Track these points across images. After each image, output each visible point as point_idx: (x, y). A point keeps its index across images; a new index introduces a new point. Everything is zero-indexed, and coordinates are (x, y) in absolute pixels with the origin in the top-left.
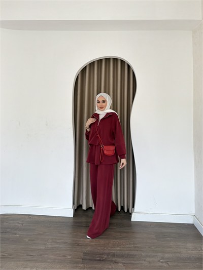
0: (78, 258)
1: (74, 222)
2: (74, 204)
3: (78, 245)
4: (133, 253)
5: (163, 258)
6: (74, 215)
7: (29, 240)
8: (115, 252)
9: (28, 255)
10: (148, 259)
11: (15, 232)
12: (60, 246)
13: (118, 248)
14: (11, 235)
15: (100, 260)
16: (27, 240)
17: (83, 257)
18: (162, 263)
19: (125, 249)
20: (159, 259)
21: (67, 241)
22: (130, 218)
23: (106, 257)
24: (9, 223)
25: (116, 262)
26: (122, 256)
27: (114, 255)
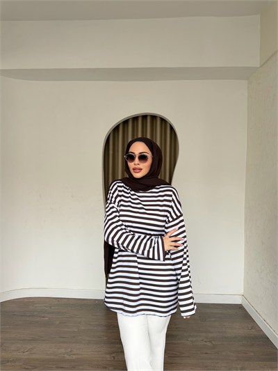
5: (206, 338)
7: (60, 323)
12: (95, 328)
14: (39, 318)
18: (206, 342)
21: (101, 323)
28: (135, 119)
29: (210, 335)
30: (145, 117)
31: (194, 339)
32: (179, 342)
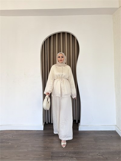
0: (48, 156)
1: (44, 133)
2: (43, 122)
3: (48, 148)
4: (82, 150)
5: (99, 153)
6: (44, 129)
7: (17, 146)
8: (71, 150)
9: (17, 156)
10: (90, 154)
11: (8, 142)
12: (37, 149)
13: (72, 148)
14: (6, 144)
15: (62, 156)
16: (16, 146)
17: (51, 155)
18: (99, 156)
19: (77, 148)
20: (97, 154)
21: (41, 146)
22: (78, 129)
23: (65, 154)
24: (4, 136)
25: (72, 157)
26: (75, 153)
27: (70, 153)
28: (54, 35)
29: (101, 151)
30: (59, 34)
31: (93, 154)
32: (85, 156)
